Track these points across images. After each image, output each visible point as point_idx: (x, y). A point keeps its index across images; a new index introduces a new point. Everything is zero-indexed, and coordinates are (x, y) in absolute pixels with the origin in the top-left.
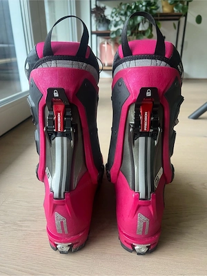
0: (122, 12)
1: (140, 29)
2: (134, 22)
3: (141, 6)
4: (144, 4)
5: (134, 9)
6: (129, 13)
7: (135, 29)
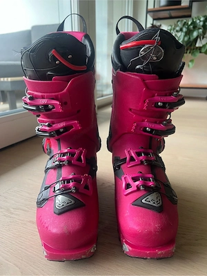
0: (178, 28)
1: (197, 45)
2: (189, 38)
3: (198, 21)
4: (202, 19)
5: (191, 24)
6: (184, 30)
7: (191, 46)
